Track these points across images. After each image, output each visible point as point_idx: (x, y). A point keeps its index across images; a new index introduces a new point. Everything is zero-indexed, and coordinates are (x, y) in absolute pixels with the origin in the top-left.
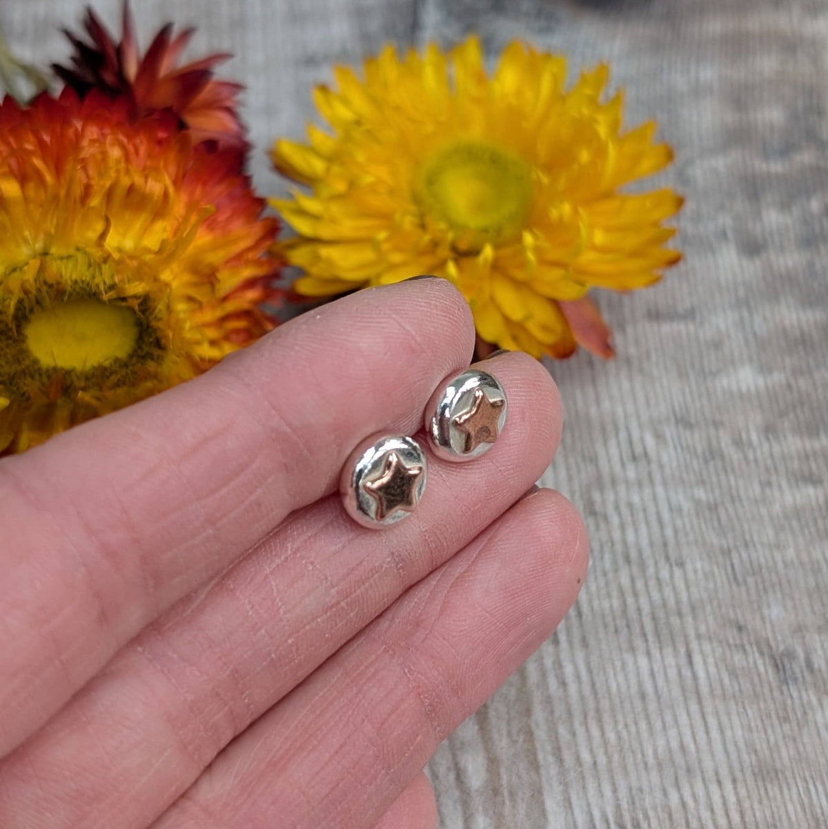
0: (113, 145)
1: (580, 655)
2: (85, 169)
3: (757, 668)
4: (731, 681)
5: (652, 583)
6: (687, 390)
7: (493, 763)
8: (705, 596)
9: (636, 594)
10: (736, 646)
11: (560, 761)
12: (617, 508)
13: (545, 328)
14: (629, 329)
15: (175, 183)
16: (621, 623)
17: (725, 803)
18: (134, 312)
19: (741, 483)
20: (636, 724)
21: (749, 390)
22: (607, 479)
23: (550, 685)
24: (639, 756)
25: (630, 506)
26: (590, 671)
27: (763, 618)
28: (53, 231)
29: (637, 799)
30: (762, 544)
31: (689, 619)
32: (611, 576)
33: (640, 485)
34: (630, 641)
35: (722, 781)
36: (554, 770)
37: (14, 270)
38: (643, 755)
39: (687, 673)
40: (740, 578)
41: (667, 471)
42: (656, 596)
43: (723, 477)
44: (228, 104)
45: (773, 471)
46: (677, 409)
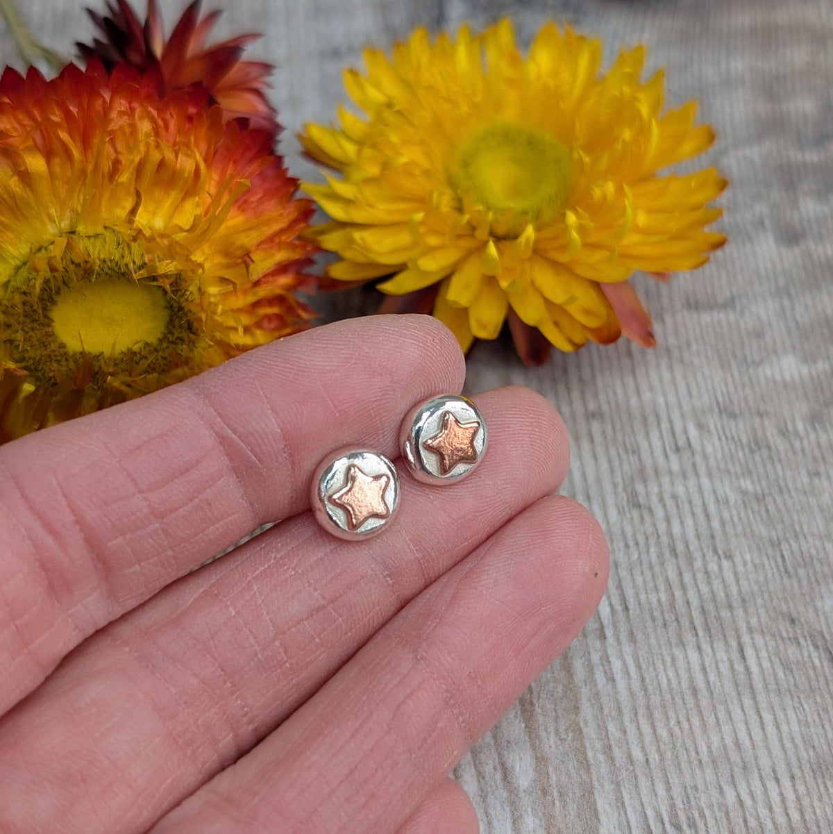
0: (141, 118)
1: (627, 649)
2: (112, 141)
3: (812, 661)
4: (785, 675)
5: (700, 576)
6: (730, 380)
7: (541, 761)
8: (756, 588)
9: (683, 587)
10: (789, 639)
11: (611, 759)
12: (661, 500)
13: (588, 312)
14: (668, 319)
15: (206, 161)
16: (669, 617)
17: (783, 800)
18: (165, 292)
19: (788, 474)
20: (688, 720)
21: (793, 380)
22: (649, 471)
23: (598, 682)
24: (693, 754)
25: (675, 497)
26: (639, 667)
27: (816, 610)
28: (79, 208)
29: (692, 799)
30: (813, 535)
31: (740, 613)
32: (657, 569)
33: (684, 476)
34: (679, 636)
35: (780, 778)
36: (604, 769)
37: (39, 250)
38: (697, 753)
39: (739, 667)
40: (791, 569)
41: (712, 462)
42: (705, 589)
43: (769, 467)
44: (256, 85)
45: (821, 462)
46: (720, 399)
